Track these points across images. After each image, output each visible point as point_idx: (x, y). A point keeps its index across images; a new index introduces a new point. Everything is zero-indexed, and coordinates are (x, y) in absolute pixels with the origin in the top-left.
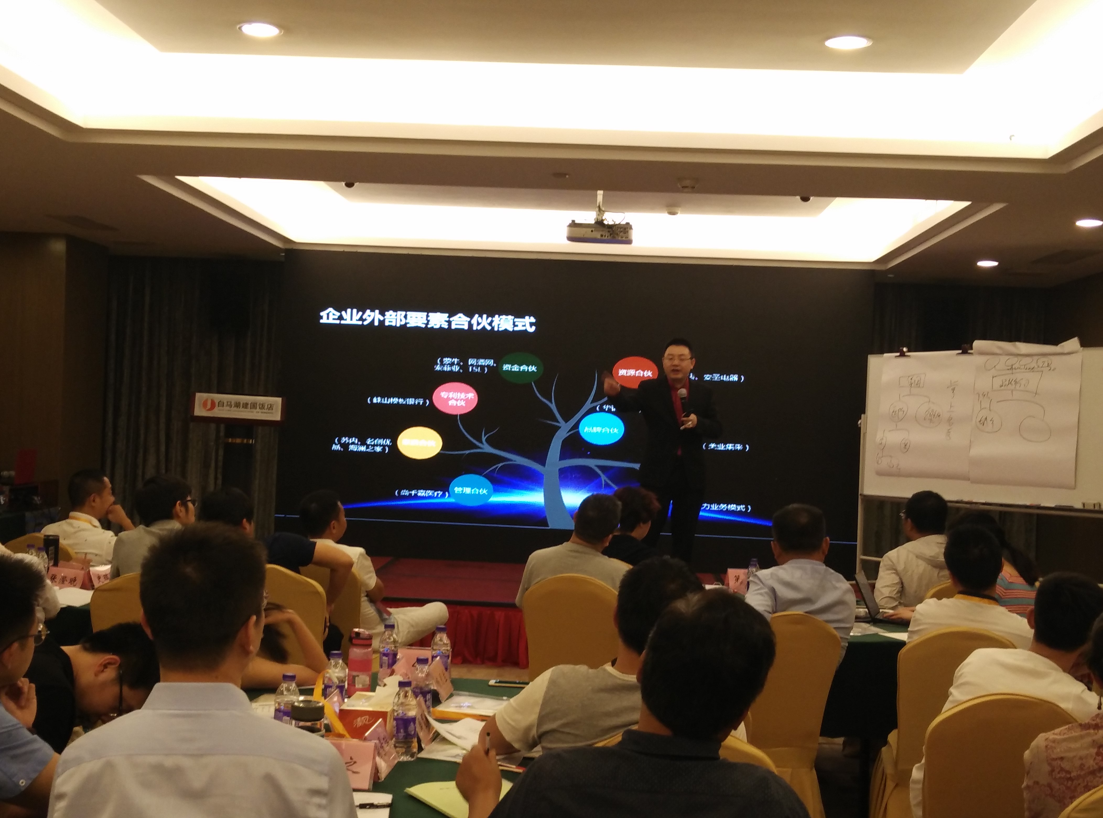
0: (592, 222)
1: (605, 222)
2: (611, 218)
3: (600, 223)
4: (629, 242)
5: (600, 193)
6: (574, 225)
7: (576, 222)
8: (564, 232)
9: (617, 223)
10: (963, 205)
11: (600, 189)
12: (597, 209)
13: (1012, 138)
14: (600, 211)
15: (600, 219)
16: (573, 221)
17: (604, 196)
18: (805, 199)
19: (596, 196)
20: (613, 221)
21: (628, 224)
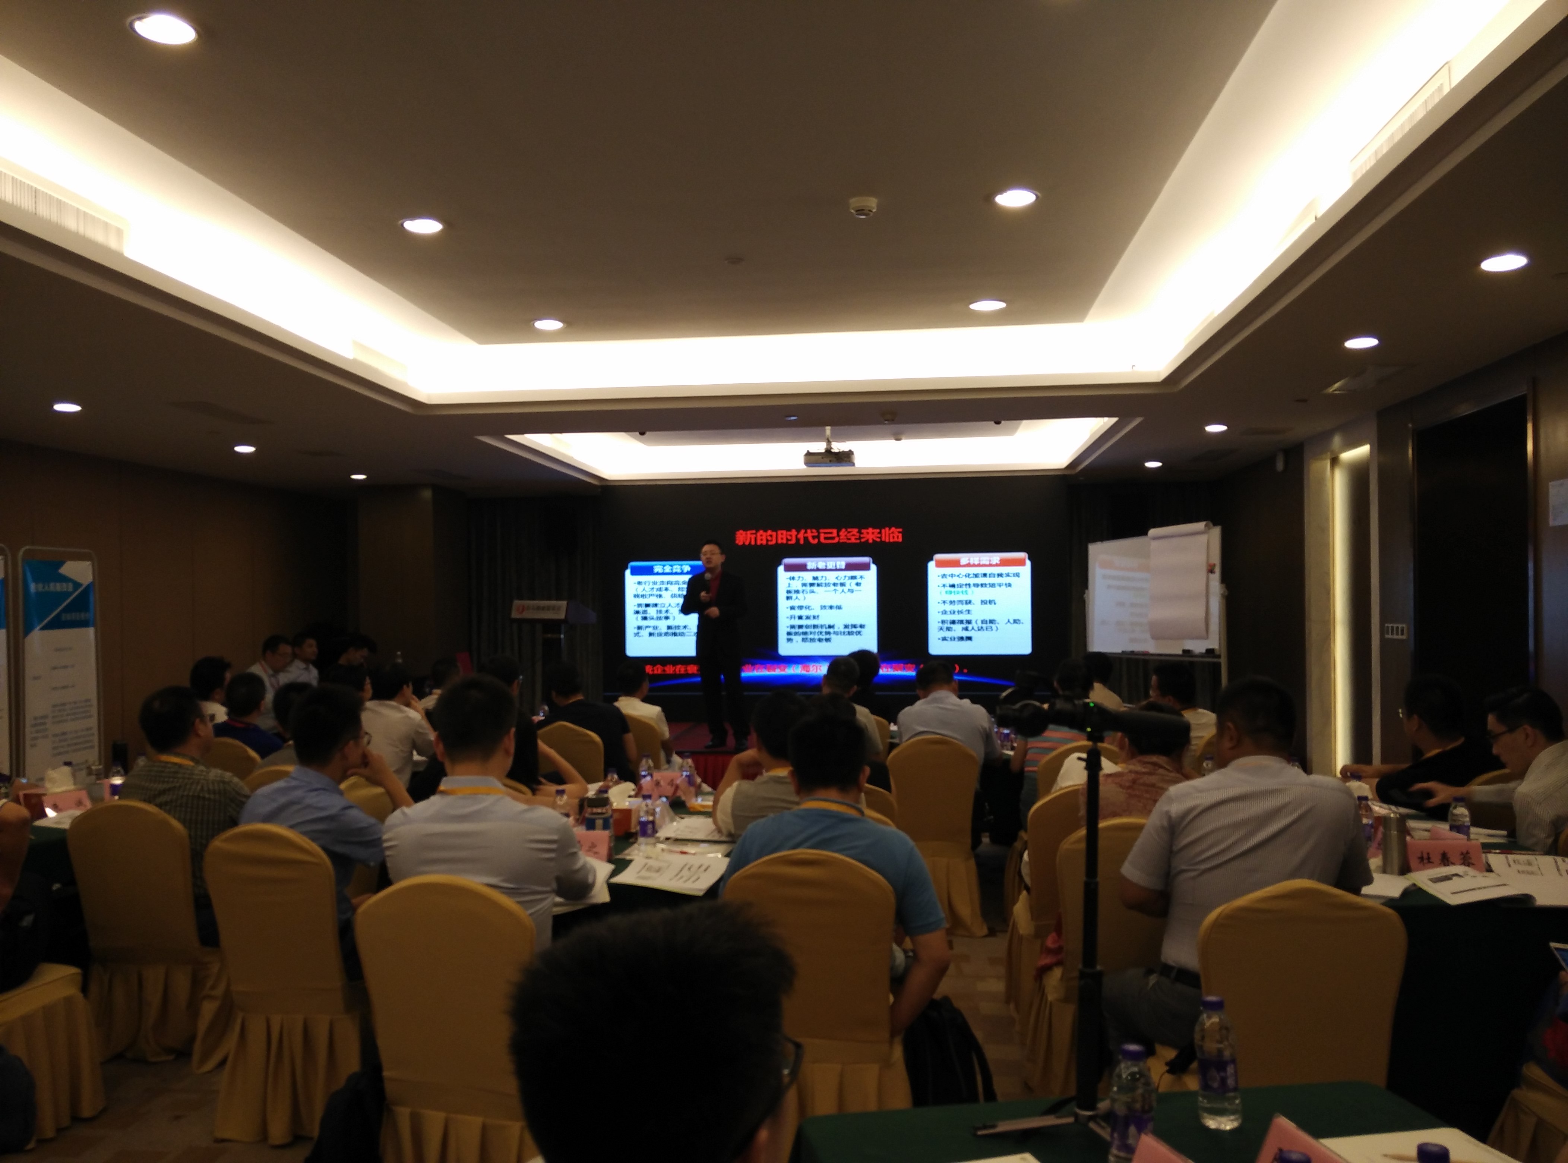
0: (823, 451)
1: (833, 451)
2: (838, 447)
3: (828, 451)
4: (853, 465)
5: (828, 429)
6: (809, 454)
7: (811, 451)
8: (802, 459)
9: (841, 451)
10: (1114, 420)
11: (828, 425)
12: (827, 441)
13: (1134, 367)
14: (829, 442)
15: (829, 447)
16: (808, 451)
17: (831, 430)
18: (998, 423)
19: (825, 431)
20: (838, 449)
21: (850, 451)
